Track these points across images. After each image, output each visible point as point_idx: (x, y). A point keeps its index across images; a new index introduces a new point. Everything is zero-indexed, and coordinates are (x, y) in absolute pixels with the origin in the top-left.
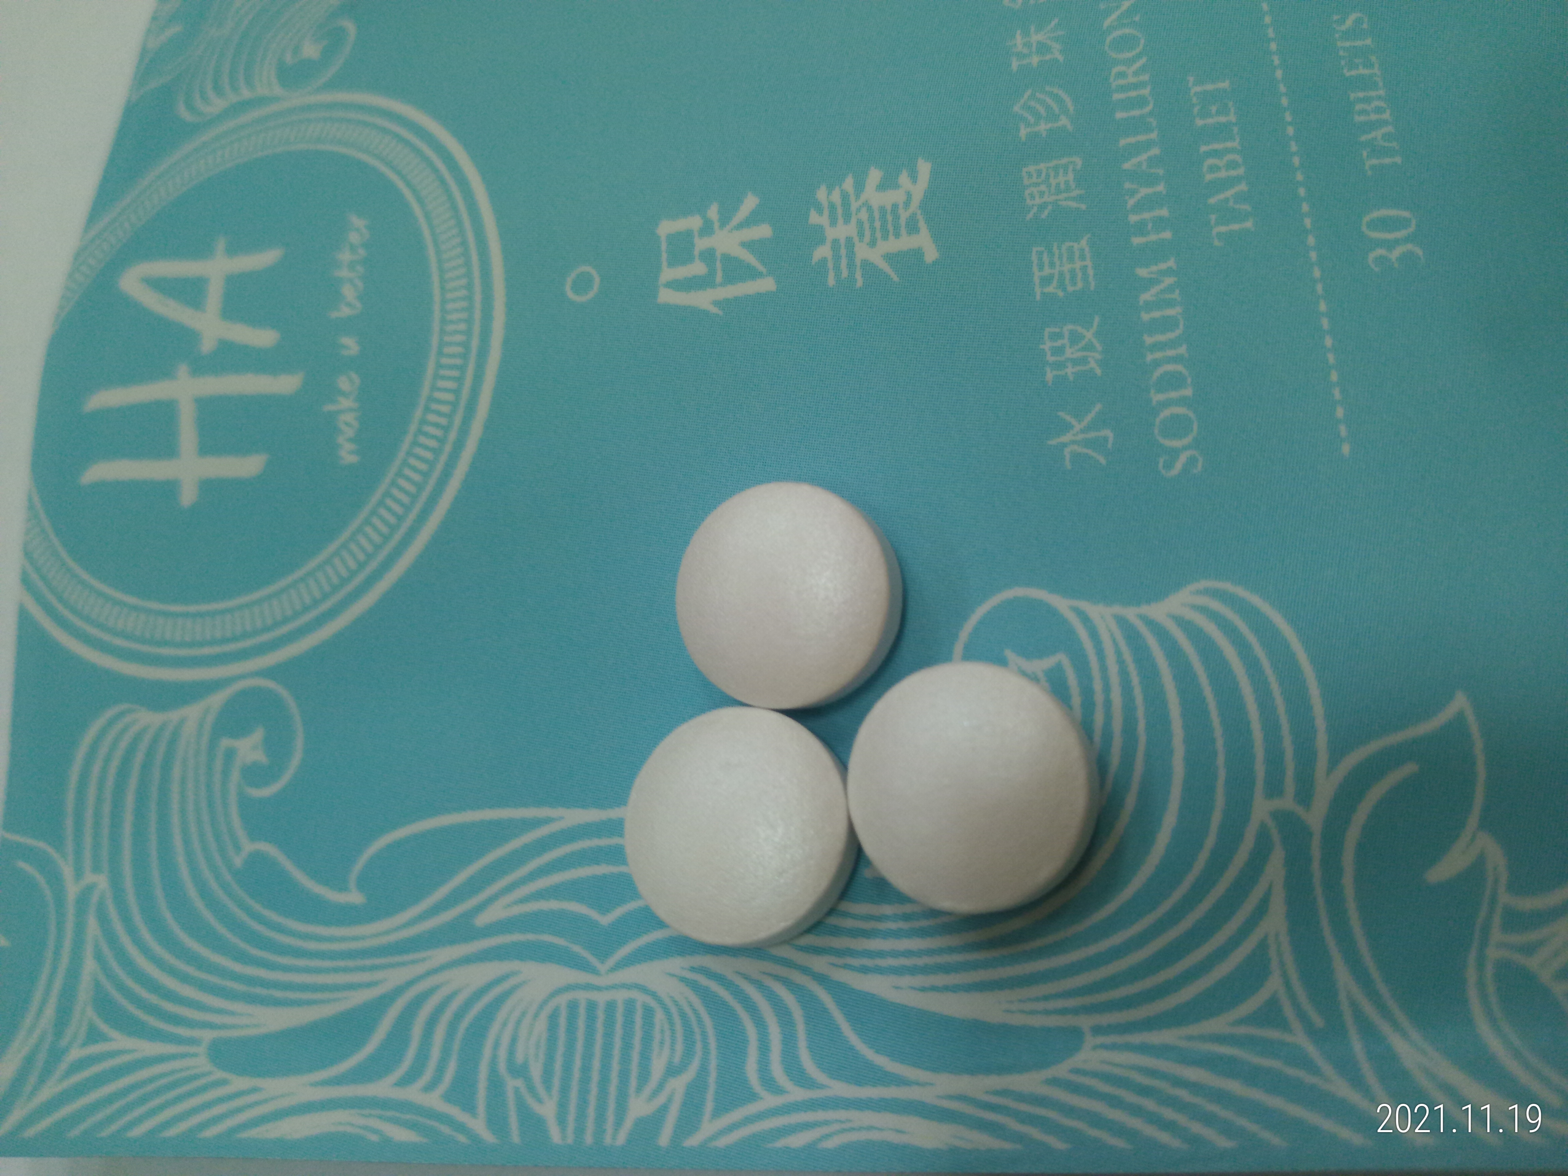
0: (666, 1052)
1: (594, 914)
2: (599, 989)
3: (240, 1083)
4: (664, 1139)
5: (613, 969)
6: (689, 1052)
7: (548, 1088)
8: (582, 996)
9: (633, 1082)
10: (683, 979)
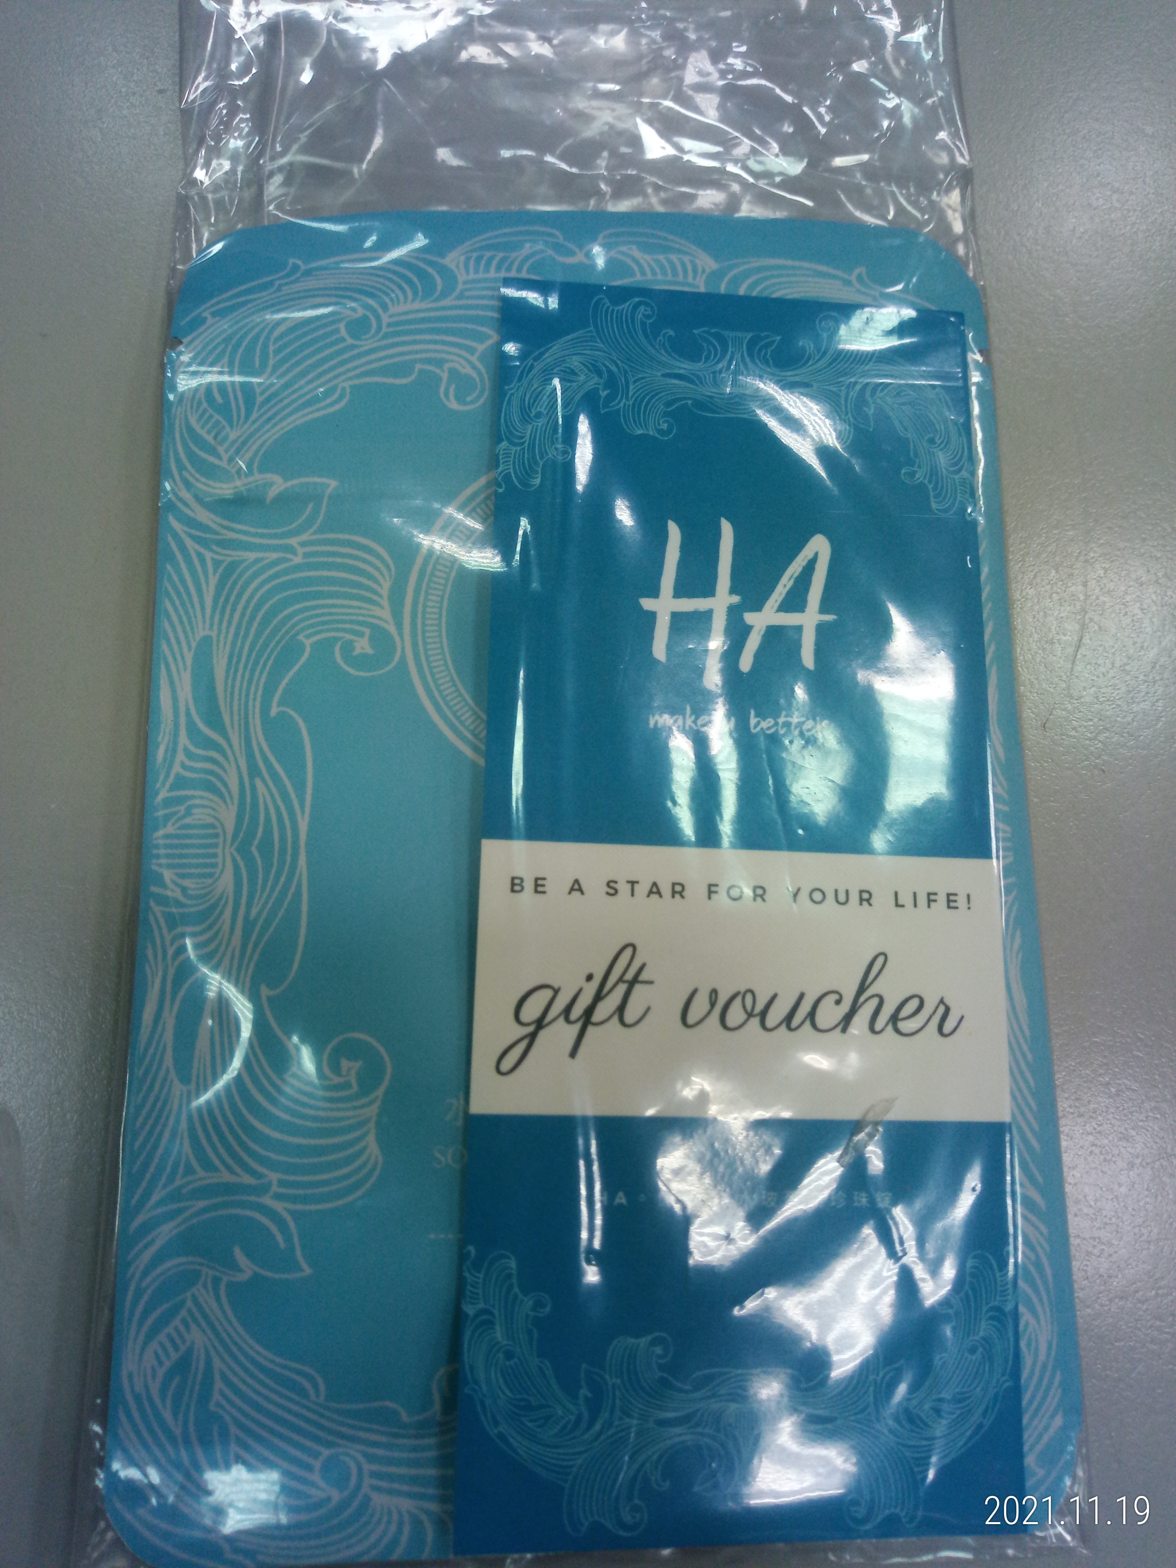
0: (194, 886)
1: (256, 842)
2: (224, 848)
3: (189, 657)
4: (154, 889)
5: (232, 854)
6: (190, 897)
7: (179, 828)
8: (221, 839)
9: (179, 871)
10: (224, 892)
